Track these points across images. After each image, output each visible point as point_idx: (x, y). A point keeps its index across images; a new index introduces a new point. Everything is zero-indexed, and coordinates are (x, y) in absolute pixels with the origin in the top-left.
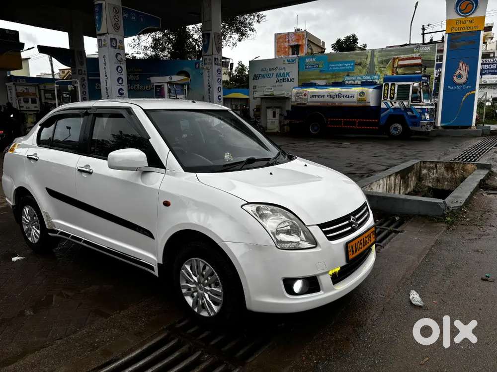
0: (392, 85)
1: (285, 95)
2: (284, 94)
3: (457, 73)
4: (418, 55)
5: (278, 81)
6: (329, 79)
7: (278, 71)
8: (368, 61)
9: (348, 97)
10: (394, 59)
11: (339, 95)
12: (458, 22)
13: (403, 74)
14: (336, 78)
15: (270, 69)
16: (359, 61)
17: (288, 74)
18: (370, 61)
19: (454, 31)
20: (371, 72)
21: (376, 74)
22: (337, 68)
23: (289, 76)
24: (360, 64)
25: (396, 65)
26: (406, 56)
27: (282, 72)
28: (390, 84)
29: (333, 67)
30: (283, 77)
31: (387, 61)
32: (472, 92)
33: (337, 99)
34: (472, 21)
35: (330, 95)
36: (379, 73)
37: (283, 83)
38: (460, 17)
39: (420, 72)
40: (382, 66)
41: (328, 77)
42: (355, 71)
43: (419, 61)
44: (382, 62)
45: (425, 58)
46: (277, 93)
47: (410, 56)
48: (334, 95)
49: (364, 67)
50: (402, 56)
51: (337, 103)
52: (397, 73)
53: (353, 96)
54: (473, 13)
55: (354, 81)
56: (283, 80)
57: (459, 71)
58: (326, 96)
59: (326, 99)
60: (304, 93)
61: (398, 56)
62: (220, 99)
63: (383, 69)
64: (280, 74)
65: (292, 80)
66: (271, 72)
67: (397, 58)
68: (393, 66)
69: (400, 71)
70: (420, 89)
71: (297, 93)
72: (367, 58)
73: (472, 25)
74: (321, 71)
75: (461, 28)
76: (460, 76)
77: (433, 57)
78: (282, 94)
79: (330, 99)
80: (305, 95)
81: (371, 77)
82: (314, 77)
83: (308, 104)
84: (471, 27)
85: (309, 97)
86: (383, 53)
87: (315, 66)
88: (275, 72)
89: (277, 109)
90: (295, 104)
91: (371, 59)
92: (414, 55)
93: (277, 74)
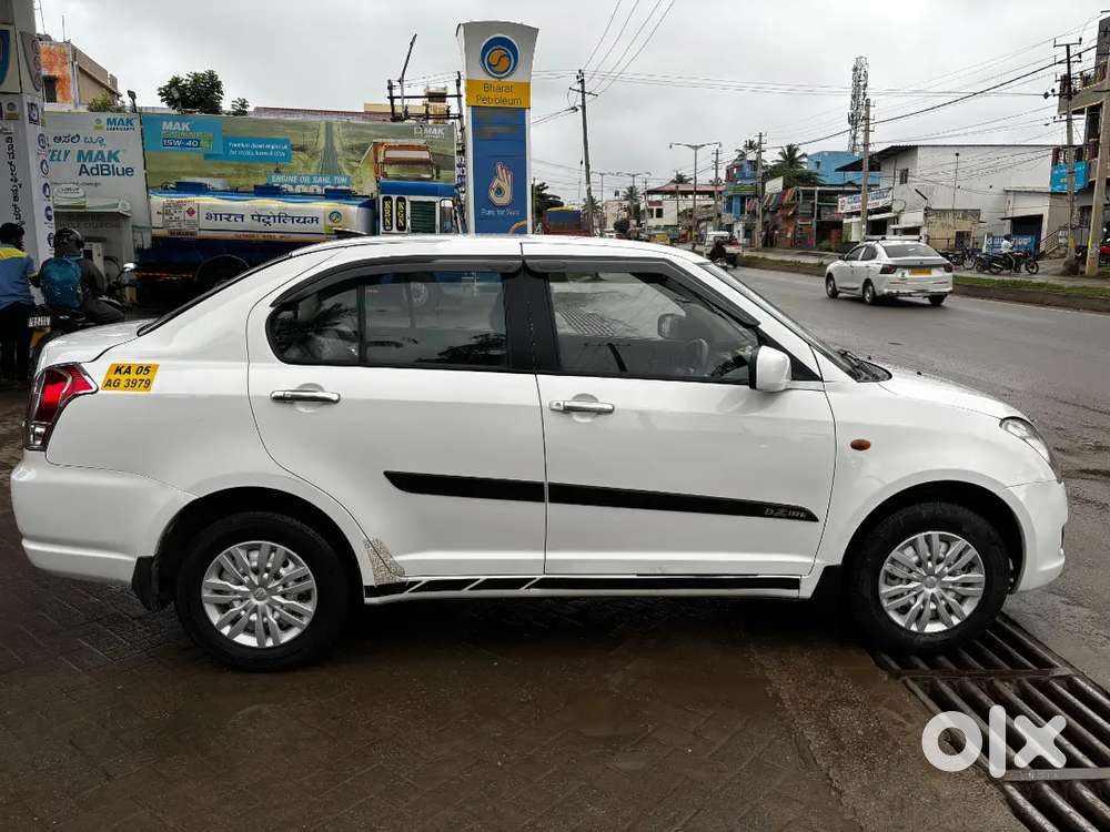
0: (399, 200)
1: (120, 209)
2: (116, 206)
3: (494, 186)
4: (421, 142)
5: (83, 170)
6: (231, 176)
7: (81, 146)
8: (322, 143)
9: (304, 222)
10: (376, 145)
11: (281, 217)
12: (487, 87)
13: (398, 179)
14: (248, 175)
15: (57, 139)
16: (299, 141)
17: (113, 156)
18: (327, 144)
19: (480, 104)
20: (329, 169)
21: (341, 174)
22: (248, 153)
23: (117, 160)
24: (302, 149)
25: (381, 159)
26: (400, 142)
27: (96, 148)
28: (394, 197)
29: (238, 149)
30: (99, 163)
31: (362, 149)
32: (522, 223)
33: (276, 226)
34: (510, 89)
35: (259, 216)
36: (348, 174)
37: (99, 178)
38: (489, 79)
39: (429, 176)
40: (353, 157)
41: (228, 171)
42: (295, 163)
43: (425, 155)
44: (352, 149)
45: (436, 149)
46: (95, 203)
47: (406, 142)
48: (269, 217)
49: (314, 155)
50: (391, 142)
51: (277, 235)
52: (385, 175)
53: (315, 220)
54: (510, 74)
55: (294, 185)
56: (100, 171)
57: (497, 181)
58: (248, 219)
59: (249, 223)
60: (186, 208)
61: (384, 140)
62: (49, 218)
63: (355, 164)
64: (90, 153)
65: (128, 171)
66: (61, 146)
67: (382, 144)
68: (376, 159)
69: (391, 171)
70: (455, 212)
71: (166, 206)
72: (318, 137)
73: (509, 96)
74: (207, 156)
75: (493, 99)
76: (499, 191)
77: (450, 150)
78: (109, 207)
79: (259, 226)
80: (191, 212)
81: (332, 179)
82: (189, 169)
83: (201, 234)
84: (509, 99)
85: (203, 216)
86: (351, 129)
87: (189, 143)
88: (74, 148)
89: (95, 245)
90: (164, 233)
91: (327, 139)
92: (415, 142)
93: (81, 153)
